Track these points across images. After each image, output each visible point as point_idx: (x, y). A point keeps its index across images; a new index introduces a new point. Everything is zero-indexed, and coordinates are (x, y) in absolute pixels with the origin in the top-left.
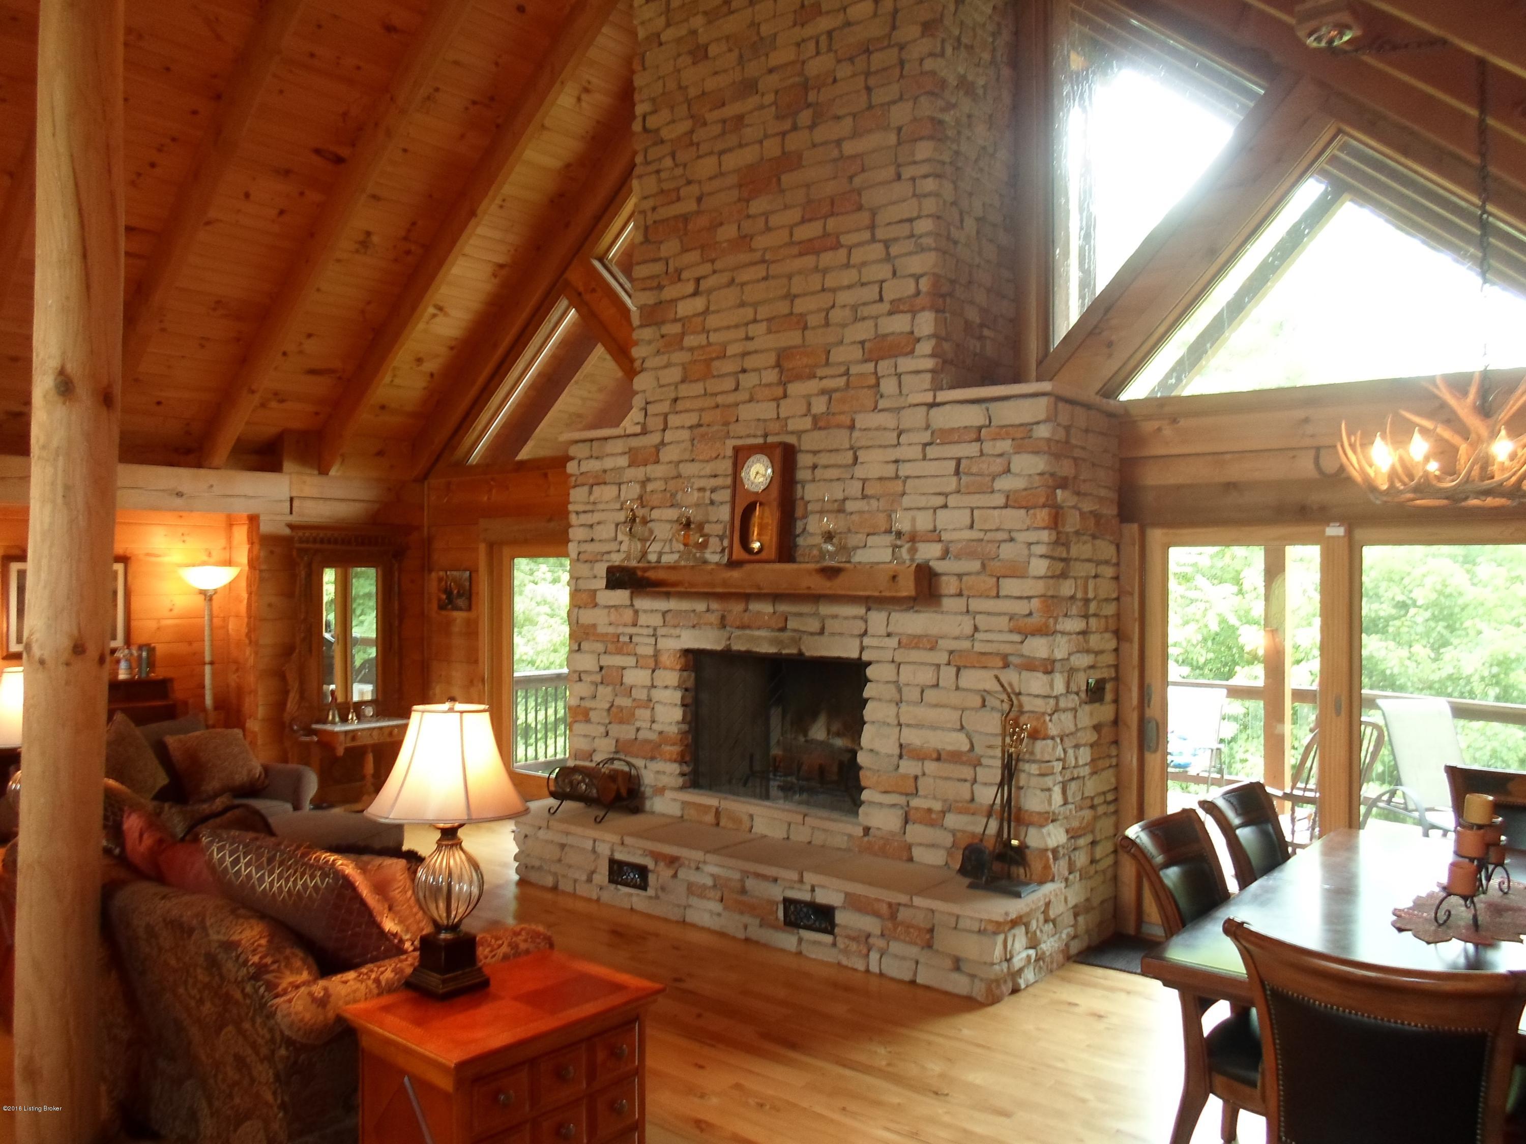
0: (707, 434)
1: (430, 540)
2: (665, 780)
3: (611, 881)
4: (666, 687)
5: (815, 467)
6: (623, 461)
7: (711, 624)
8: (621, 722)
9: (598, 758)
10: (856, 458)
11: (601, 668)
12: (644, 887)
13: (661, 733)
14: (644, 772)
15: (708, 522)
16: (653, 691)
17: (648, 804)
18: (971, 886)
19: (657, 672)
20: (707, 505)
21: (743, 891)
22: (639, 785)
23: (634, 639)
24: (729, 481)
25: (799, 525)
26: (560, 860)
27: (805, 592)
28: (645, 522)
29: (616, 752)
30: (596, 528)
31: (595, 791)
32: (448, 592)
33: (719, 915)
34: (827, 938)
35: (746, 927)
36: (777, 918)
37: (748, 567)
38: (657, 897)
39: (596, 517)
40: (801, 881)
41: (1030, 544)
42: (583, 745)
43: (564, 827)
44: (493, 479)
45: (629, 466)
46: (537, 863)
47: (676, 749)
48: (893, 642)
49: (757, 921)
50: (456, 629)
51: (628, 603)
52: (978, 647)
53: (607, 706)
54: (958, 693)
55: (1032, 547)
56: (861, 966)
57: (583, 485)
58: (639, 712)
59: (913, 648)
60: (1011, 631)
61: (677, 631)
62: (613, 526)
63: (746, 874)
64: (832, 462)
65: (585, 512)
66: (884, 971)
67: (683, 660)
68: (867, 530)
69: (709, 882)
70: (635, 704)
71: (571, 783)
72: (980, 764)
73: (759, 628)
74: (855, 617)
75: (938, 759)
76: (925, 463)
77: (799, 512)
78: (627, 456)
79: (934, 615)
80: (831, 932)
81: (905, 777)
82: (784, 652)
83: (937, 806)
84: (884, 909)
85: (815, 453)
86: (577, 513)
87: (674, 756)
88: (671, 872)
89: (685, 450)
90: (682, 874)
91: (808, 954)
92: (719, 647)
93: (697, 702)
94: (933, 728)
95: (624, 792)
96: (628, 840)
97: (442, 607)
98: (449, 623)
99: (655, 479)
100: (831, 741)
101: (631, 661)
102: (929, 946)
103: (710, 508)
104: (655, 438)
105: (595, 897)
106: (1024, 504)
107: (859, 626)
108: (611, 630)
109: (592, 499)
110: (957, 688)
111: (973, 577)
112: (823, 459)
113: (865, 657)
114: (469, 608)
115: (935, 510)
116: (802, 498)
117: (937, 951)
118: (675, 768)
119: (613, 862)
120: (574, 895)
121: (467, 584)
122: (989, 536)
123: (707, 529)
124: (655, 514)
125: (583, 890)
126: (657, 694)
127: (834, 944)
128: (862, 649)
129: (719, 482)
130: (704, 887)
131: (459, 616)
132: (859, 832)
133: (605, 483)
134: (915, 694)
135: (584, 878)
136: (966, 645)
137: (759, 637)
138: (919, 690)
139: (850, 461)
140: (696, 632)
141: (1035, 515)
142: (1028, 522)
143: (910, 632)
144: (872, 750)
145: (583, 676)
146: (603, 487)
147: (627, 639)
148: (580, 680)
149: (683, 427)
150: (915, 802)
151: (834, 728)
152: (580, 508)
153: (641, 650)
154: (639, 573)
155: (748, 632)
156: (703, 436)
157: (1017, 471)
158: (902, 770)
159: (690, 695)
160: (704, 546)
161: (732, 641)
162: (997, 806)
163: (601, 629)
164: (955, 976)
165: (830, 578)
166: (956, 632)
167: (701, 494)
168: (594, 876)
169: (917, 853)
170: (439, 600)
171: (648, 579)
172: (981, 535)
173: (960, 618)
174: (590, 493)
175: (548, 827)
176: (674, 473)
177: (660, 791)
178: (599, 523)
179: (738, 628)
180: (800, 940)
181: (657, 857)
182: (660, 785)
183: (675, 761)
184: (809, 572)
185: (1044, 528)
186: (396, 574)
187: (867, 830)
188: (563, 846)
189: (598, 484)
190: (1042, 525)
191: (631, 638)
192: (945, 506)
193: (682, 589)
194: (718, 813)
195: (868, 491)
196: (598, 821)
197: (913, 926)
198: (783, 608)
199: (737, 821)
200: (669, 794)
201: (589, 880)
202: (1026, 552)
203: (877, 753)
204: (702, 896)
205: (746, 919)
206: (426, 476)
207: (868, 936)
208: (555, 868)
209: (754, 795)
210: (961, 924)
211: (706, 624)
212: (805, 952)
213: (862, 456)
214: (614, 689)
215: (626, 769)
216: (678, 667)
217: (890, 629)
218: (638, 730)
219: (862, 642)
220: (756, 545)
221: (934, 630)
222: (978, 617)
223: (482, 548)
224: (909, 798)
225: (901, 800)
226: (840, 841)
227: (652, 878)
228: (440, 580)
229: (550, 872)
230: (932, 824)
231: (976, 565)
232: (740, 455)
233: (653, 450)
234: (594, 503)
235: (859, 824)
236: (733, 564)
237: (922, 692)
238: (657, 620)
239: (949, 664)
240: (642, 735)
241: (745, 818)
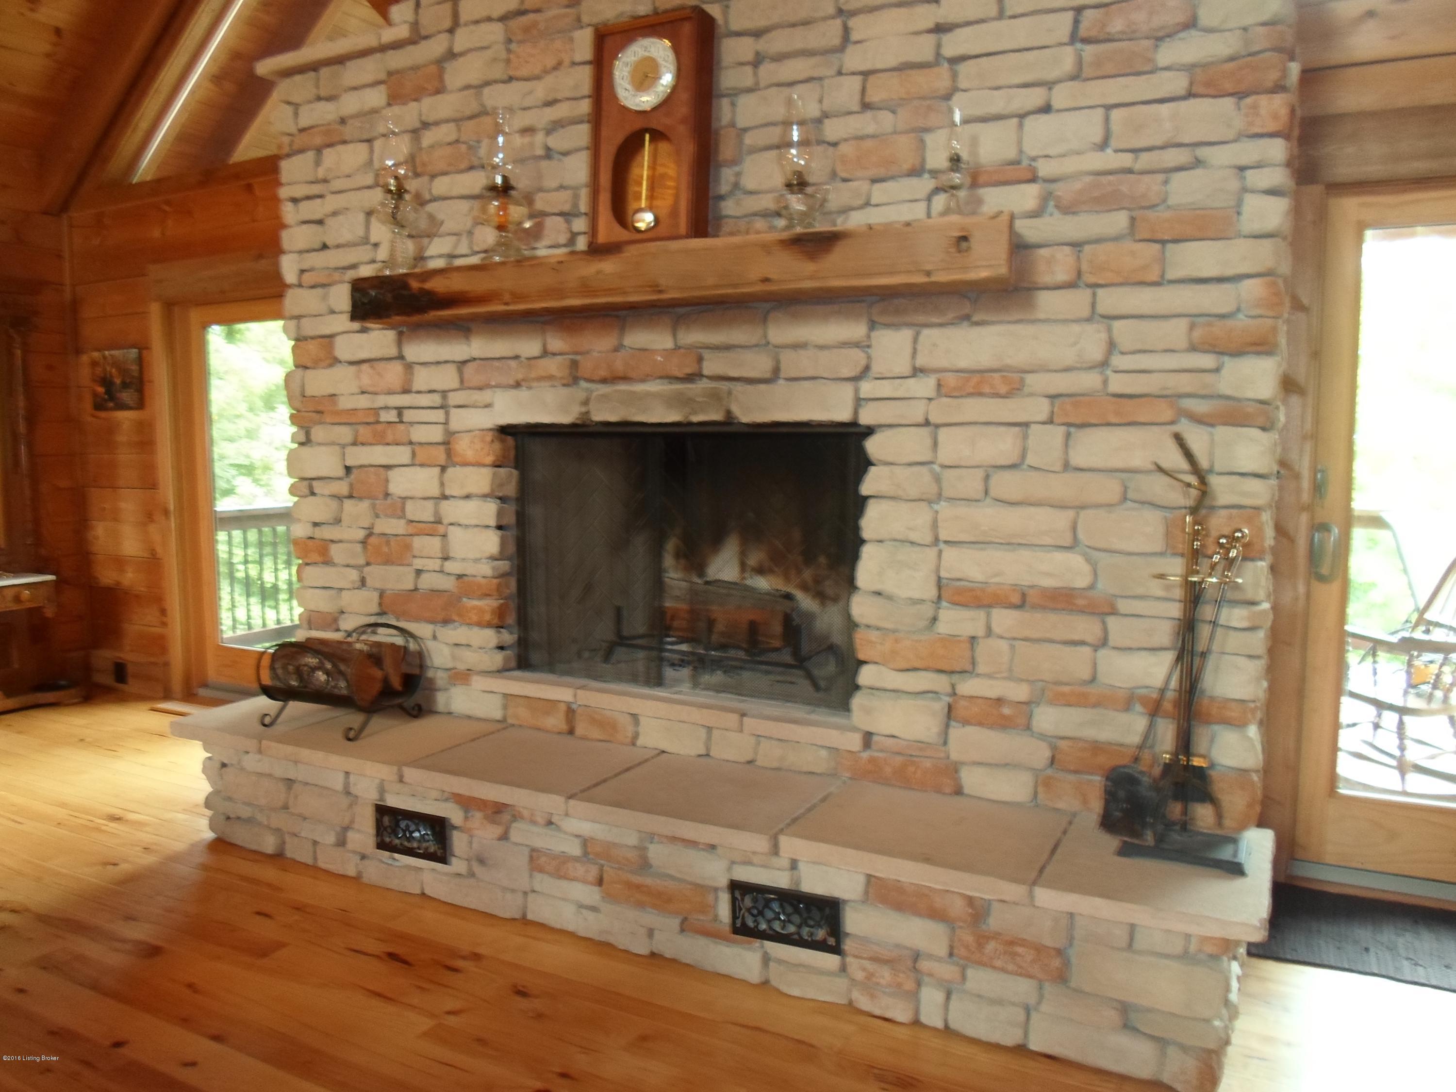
0: (535, 24)
1: (75, 306)
2: (470, 659)
3: (381, 845)
4: (468, 497)
5: (757, 61)
6: (376, 97)
7: (551, 378)
8: (388, 561)
9: (349, 623)
10: (846, 30)
11: (348, 469)
12: (441, 856)
13: (460, 577)
14: (431, 645)
15: (541, 190)
16: (445, 505)
17: (441, 700)
18: (1125, 851)
19: (450, 471)
20: (540, 158)
21: (644, 865)
22: (422, 666)
23: (408, 416)
24: (585, 107)
25: (727, 176)
26: (286, 807)
27: (759, 288)
28: (421, 202)
29: (381, 614)
30: (330, 222)
31: (342, 684)
32: (106, 382)
33: (594, 909)
34: (830, 961)
35: (651, 933)
36: (716, 918)
37: (632, 251)
38: (472, 874)
39: (331, 203)
40: (775, 850)
41: (1242, 169)
42: (323, 603)
43: (290, 749)
44: (168, 203)
45: (389, 105)
46: (245, 812)
47: (489, 604)
48: (925, 386)
49: (675, 922)
50: (122, 438)
51: (393, 351)
52: (1118, 384)
53: (361, 534)
54: (1068, 476)
55: (1249, 173)
56: (900, 1013)
57: (301, 151)
58: (418, 542)
59: (970, 395)
60: (1193, 348)
61: (486, 396)
62: (361, 217)
63: (652, 837)
64: (799, 45)
65: (308, 198)
66: (953, 1025)
67: (497, 446)
68: (873, 172)
69: (574, 849)
70: (411, 530)
71: (298, 672)
72: (1114, 612)
73: (643, 380)
74: (845, 345)
75: (1020, 606)
76: (1005, 23)
77: (726, 151)
78: (382, 88)
79: (1019, 328)
80: (836, 950)
81: (951, 640)
82: (696, 419)
83: (1019, 692)
84: (958, 907)
85: (757, 34)
86: (295, 200)
87: (487, 617)
88: (498, 830)
89: (495, 60)
90: (515, 835)
91: (785, 989)
92: (565, 419)
93: (522, 520)
94: (1011, 545)
95: (396, 683)
96: (411, 774)
97: (99, 406)
98: (111, 429)
99: (437, 123)
100: (749, 582)
101: (402, 454)
102: (1062, 977)
103: (544, 164)
104: (435, 47)
105: (351, 872)
106: (1229, 86)
107: (855, 359)
108: (364, 402)
109: (321, 173)
110: (1067, 466)
111: (1109, 246)
112: (777, 42)
113: (866, 418)
114: (140, 405)
115: (1022, 116)
116: (733, 124)
117: (1078, 991)
118: (489, 637)
119: (382, 810)
120: (314, 870)
121: (135, 368)
122: (1145, 160)
123: (540, 204)
124: (441, 186)
125: (330, 860)
126: (451, 510)
127: (843, 968)
128: (859, 402)
129: (561, 111)
130: (564, 859)
131: (125, 417)
132: (854, 742)
133: (344, 142)
134: (972, 484)
135: (331, 839)
136: (1090, 381)
137: (648, 394)
138: (980, 473)
139: (837, 41)
140: (523, 394)
141: (1255, 107)
142: (1239, 123)
143: (963, 364)
144: (878, 594)
145: (317, 486)
146: (340, 148)
147: (392, 416)
148: (313, 494)
149: (489, 19)
150: (968, 687)
151: (753, 560)
152: (299, 191)
153: (419, 434)
154: (415, 284)
155: (623, 387)
156: (526, 30)
157: (1214, 22)
158: (943, 628)
159: (511, 509)
160: (536, 233)
161: (592, 407)
162: (1170, 695)
163: (345, 403)
164: (1124, 1041)
165: (812, 256)
166: (1069, 357)
167: (527, 140)
168: (350, 835)
169: (971, 780)
170: (95, 395)
171: (429, 293)
172: (1126, 160)
173: (1076, 328)
174: (318, 163)
175: (260, 751)
176: (473, 107)
177: (461, 677)
178: (335, 214)
179: (604, 381)
180: (766, 959)
181: (467, 803)
182: (461, 667)
183: (489, 625)
184: (766, 248)
185: (1272, 135)
186: (19, 352)
187: (868, 738)
188: (289, 782)
189: (330, 145)
190: (1272, 127)
191: (400, 415)
192: (1046, 109)
193: (497, 307)
194: (570, 713)
195: (874, 97)
196: (351, 736)
197: (1023, 943)
198: (694, 336)
199: (608, 725)
200: (479, 683)
201: (341, 843)
202: (1234, 185)
203: (890, 598)
204: (560, 874)
205: (651, 918)
206: (64, 207)
207: (917, 956)
208: (277, 820)
209: (634, 679)
210: (1140, 943)
211: (540, 379)
212: (774, 982)
213: (859, 26)
214: (374, 506)
215: (399, 641)
216: (489, 459)
217: (920, 362)
218: (419, 572)
219: (857, 391)
220: (645, 220)
221: (1017, 357)
222: (1117, 325)
223: (155, 310)
224: (955, 678)
225: (941, 683)
226: (819, 761)
227: (458, 842)
228: (94, 364)
229: (268, 827)
230: (1004, 724)
231: (1119, 220)
232: (609, 43)
233: (433, 68)
234: (325, 181)
235: (855, 729)
236: (597, 250)
237: (987, 478)
238: (447, 378)
239: (1050, 421)
240: (428, 582)
241: (625, 721)
